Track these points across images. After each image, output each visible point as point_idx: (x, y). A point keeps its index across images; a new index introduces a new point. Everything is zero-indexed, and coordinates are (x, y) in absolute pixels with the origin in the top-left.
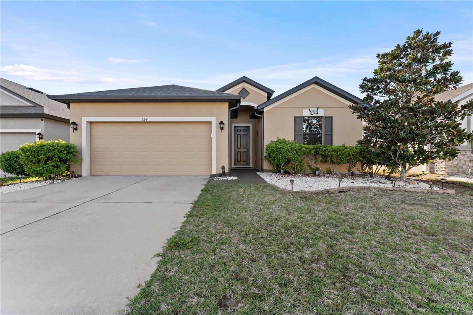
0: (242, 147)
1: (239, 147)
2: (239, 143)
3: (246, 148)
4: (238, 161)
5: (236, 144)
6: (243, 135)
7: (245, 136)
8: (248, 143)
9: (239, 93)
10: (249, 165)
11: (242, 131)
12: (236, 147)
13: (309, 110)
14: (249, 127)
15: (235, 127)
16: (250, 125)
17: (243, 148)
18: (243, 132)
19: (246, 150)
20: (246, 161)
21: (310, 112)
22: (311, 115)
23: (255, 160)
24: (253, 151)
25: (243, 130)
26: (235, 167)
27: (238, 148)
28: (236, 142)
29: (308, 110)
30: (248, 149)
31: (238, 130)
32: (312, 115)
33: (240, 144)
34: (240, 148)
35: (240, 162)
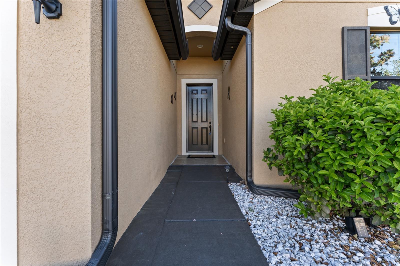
0: (200, 120)
1: (195, 119)
2: (195, 113)
3: (207, 121)
4: (192, 144)
5: (190, 114)
6: (202, 99)
7: (204, 101)
8: (209, 113)
9: (190, 6)
10: (212, 151)
11: (199, 92)
12: (190, 120)
13: (386, 8)
14: (211, 85)
15: (188, 85)
16: (215, 82)
17: (202, 122)
18: (202, 93)
19: (206, 125)
20: (207, 144)
21: (390, 15)
22: (389, 25)
23: (224, 143)
24: (218, 126)
25: (202, 90)
26: (188, 154)
27: (193, 122)
28: (190, 112)
29: (381, 8)
30: (210, 123)
31: (192, 90)
32: (395, 22)
33: (197, 115)
34: (197, 122)
35: (197, 146)
